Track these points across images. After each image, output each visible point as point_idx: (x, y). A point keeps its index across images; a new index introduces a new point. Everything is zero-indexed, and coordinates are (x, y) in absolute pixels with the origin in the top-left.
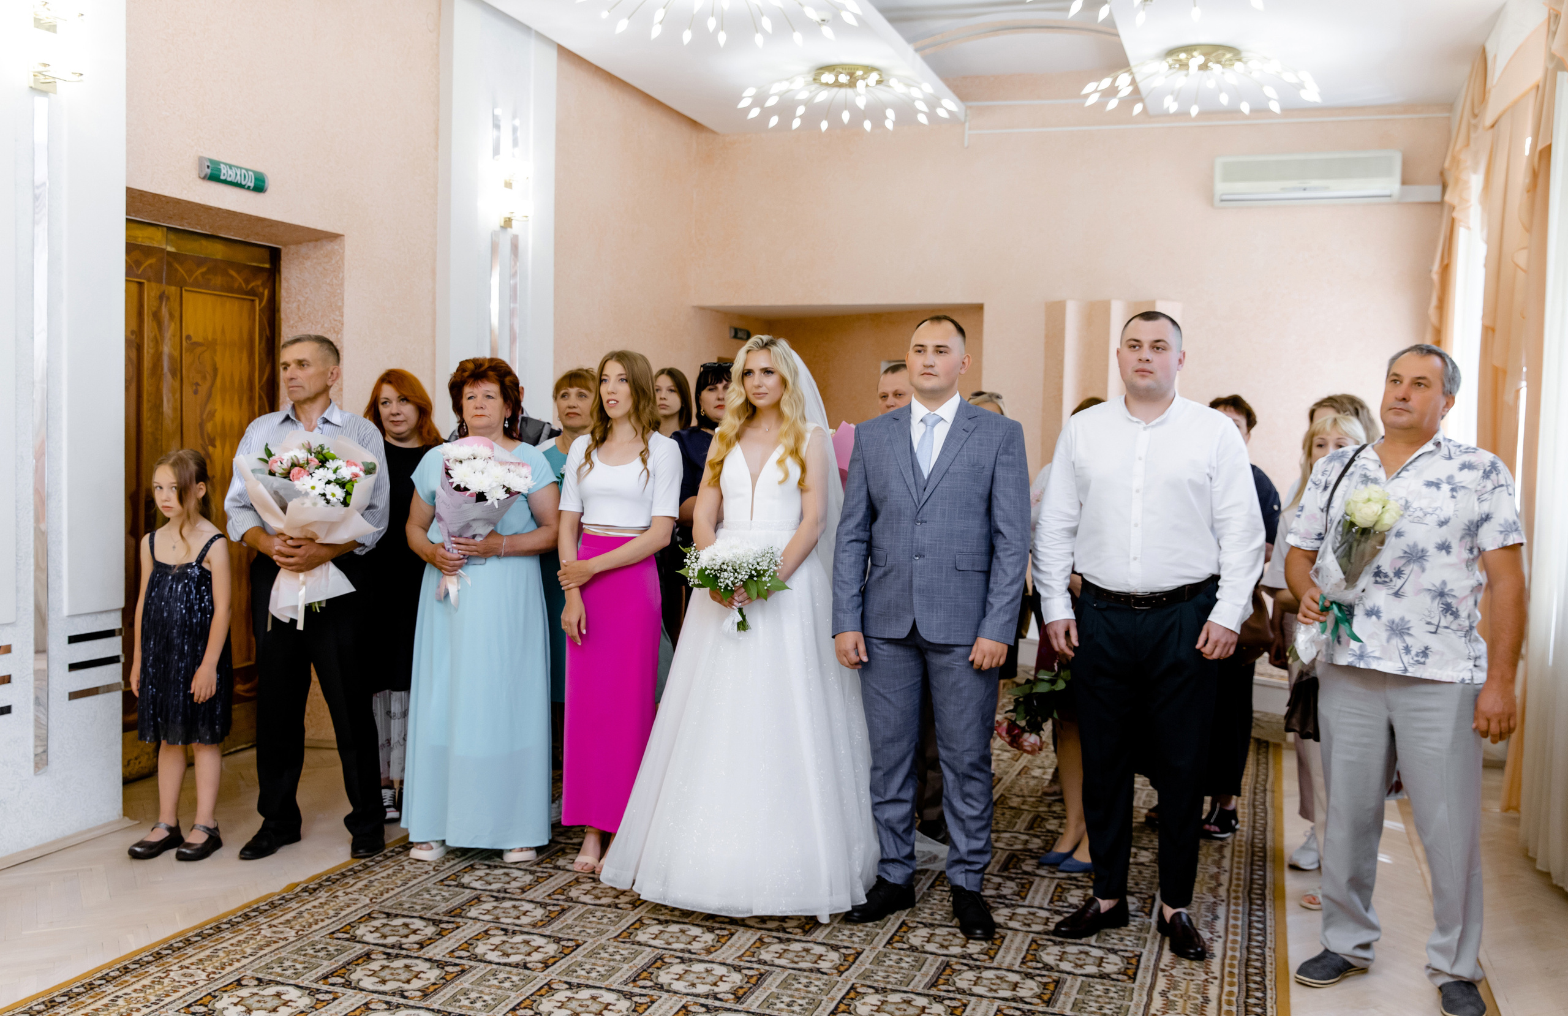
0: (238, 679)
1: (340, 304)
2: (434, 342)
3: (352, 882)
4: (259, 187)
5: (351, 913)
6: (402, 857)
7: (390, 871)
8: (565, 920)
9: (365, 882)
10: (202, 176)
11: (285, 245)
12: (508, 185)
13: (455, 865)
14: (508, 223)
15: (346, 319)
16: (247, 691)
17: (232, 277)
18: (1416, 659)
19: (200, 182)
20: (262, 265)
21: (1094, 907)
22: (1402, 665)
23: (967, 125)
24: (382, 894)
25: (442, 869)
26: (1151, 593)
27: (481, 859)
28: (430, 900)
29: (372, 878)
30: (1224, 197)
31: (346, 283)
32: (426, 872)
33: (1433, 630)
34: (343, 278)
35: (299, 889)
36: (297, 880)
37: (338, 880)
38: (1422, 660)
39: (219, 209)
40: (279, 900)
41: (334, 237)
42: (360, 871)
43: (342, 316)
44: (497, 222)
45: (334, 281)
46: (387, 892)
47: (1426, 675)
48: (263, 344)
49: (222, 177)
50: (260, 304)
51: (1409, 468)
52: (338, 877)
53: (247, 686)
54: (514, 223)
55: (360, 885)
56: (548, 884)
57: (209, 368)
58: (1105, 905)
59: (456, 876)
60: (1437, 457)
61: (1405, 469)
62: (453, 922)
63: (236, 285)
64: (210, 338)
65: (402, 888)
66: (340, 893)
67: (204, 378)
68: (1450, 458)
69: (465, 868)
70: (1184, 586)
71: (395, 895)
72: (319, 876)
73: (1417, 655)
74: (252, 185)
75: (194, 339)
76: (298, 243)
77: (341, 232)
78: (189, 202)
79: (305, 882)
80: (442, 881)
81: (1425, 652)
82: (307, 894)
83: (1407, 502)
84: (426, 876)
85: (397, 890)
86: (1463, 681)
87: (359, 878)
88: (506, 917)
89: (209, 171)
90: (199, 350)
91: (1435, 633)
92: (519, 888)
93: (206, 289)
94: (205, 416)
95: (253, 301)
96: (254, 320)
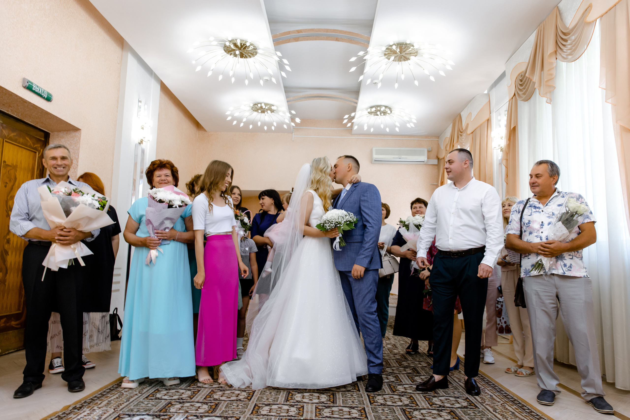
0: (13, 319)
1: (77, 157)
2: (112, 181)
3: (99, 402)
4: (48, 99)
5: (108, 416)
6: (119, 389)
7: (117, 396)
8: (221, 409)
9: (106, 402)
10: (24, 86)
11: (52, 132)
12: (143, 128)
13: (148, 390)
14: (141, 142)
15: (79, 164)
16: (17, 325)
17: (27, 140)
18: (568, 269)
19: (23, 88)
20: (41, 139)
21: (433, 379)
22: (563, 271)
23: (293, 133)
24: (119, 406)
25: (143, 392)
26: (458, 251)
27: (160, 387)
28: (146, 407)
29: (110, 400)
30: (376, 160)
31: (80, 149)
32: (136, 395)
33: (571, 258)
34: (79, 147)
35: (71, 408)
36: (68, 404)
37: (91, 402)
38: (570, 269)
39: (30, 103)
40: (62, 414)
41: (77, 129)
42: (101, 397)
43: (78, 162)
44: (137, 141)
45: (75, 148)
46: (121, 405)
47: (572, 275)
48: (38, 172)
49: (33, 89)
50: (38, 154)
51: (550, 202)
52: (90, 401)
53: (17, 322)
54: (143, 142)
55: (104, 403)
56: (200, 394)
57: (13, 177)
58: (437, 378)
59: (153, 394)
60: (560, 197)
61: (549, 202)
62: (166, 415)
63: (29, 144)
64: (15, 164)
65: (128, 403)
66: (95, 408)
67: (10, 181)
68: (564, 197)
69: (155, 391)
70: (472, 249)
71: (126, 406)
72: (80, 401)
73: (569, 267)
74: (46, 97)
75: (7, 163)
76: (59, 131)
77: (80, 128)
78: (17, 96)
79: (73, 404)
80: (147, 397)
81: (570, 267)
82: (76, 410)
83: (553, 213)
84: (137, 397)
85: (126, 404)
86: (584, 277)
87: (102, 400)
88: (191, 410)
89: (27, 84)
90: (9, 168)
91: (572, 259)
92: (188, 397)
93: (14, 142)
94: (9, 198)
95: (35, 152)
96: (35, 161)
